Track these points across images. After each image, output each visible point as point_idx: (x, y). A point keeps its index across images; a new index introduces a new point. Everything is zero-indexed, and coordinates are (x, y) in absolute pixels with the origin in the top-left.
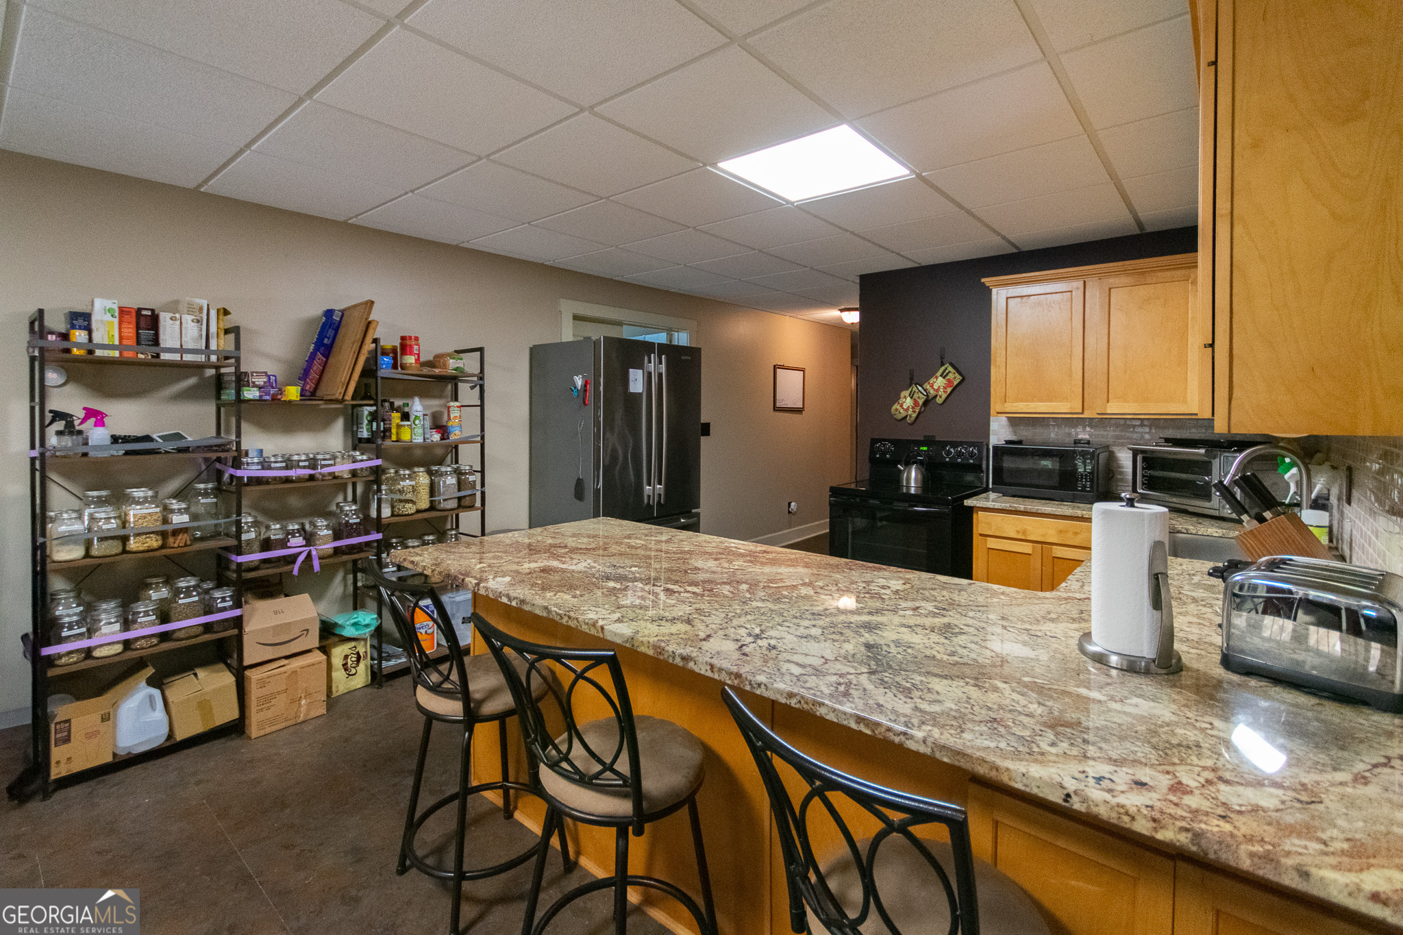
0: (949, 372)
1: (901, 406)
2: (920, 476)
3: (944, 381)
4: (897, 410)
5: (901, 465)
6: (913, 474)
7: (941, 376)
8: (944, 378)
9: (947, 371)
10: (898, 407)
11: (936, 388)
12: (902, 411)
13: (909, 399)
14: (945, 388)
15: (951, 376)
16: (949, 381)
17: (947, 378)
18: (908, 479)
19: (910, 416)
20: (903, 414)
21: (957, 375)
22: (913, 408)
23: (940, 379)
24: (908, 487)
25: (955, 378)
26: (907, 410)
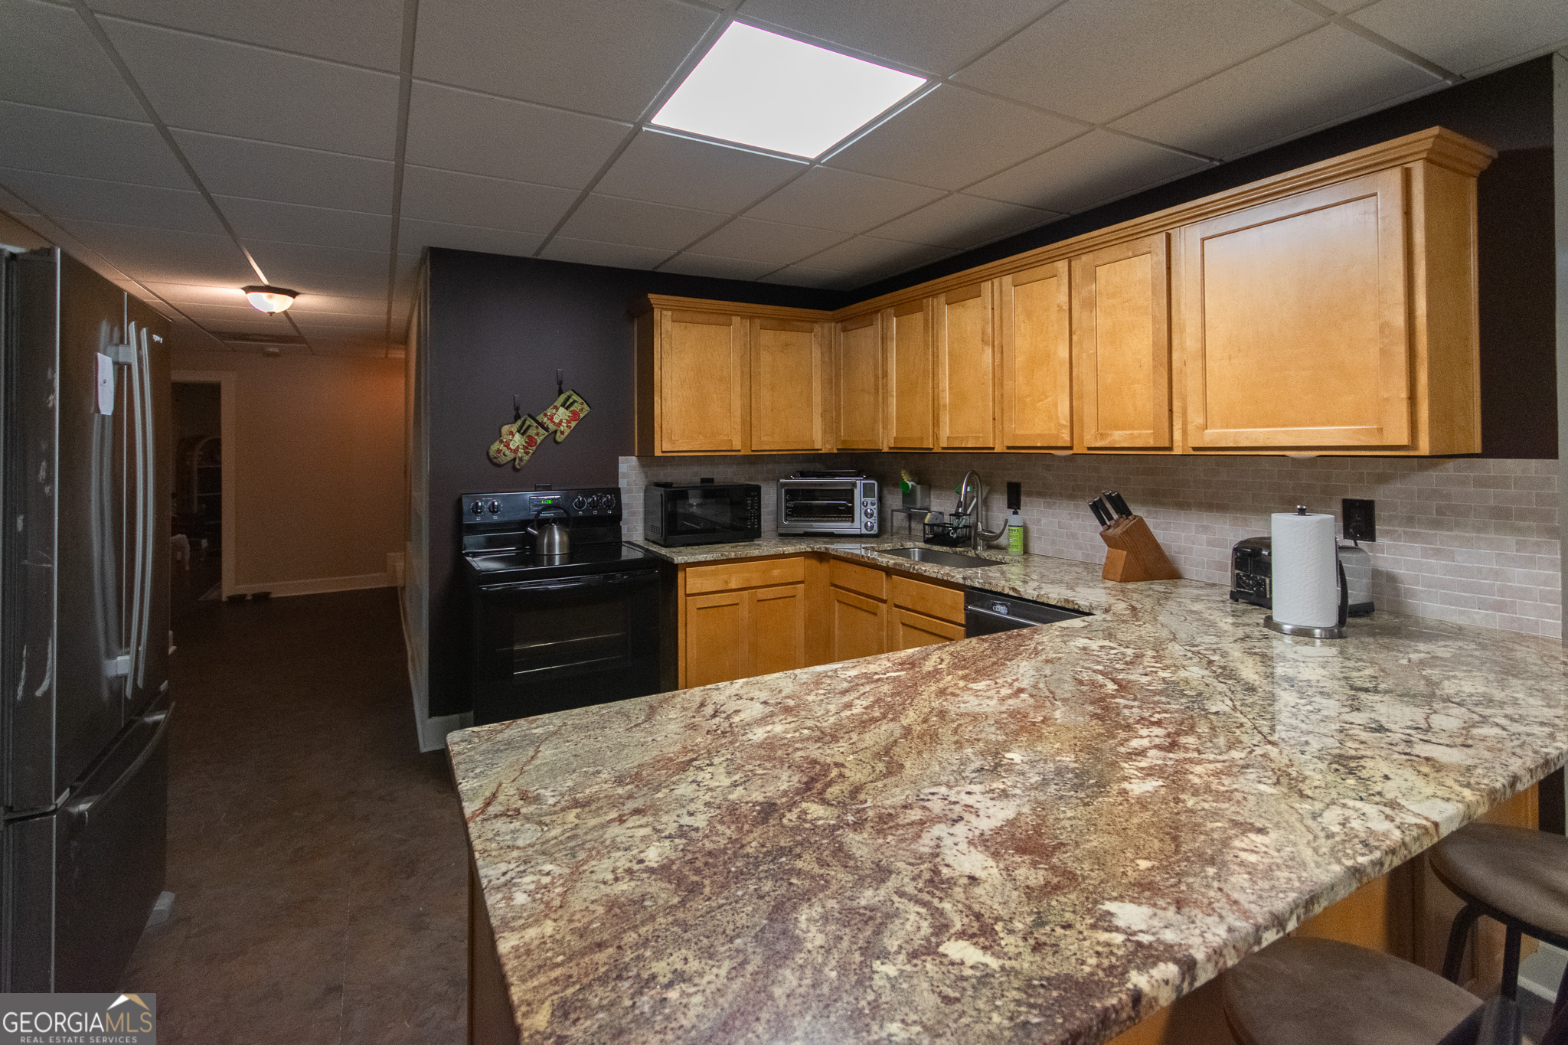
0: (575, 401)
1: (507, 446)
2: (565, 538)
3: (568, 413)
4: (499, 451)
5: (533, 528)
6: (557, 537)
7: (563, 405)
8: (567, 409)
9: (571, 400)
10: (502, 447)
11: (556, 421)
12: (507, 452)
13: (517, 436)
14: (568, 422)
15: (576, 407)
16: (574, 412)
17: (572, 409)
18: (551, 545)
19: (521, 459)
20: (511, 456)
21: (585, 405)
22: (525, 448)
23: (562, 410)
24: (551, 558)
25: (582, 410)
26: (516, 451)
